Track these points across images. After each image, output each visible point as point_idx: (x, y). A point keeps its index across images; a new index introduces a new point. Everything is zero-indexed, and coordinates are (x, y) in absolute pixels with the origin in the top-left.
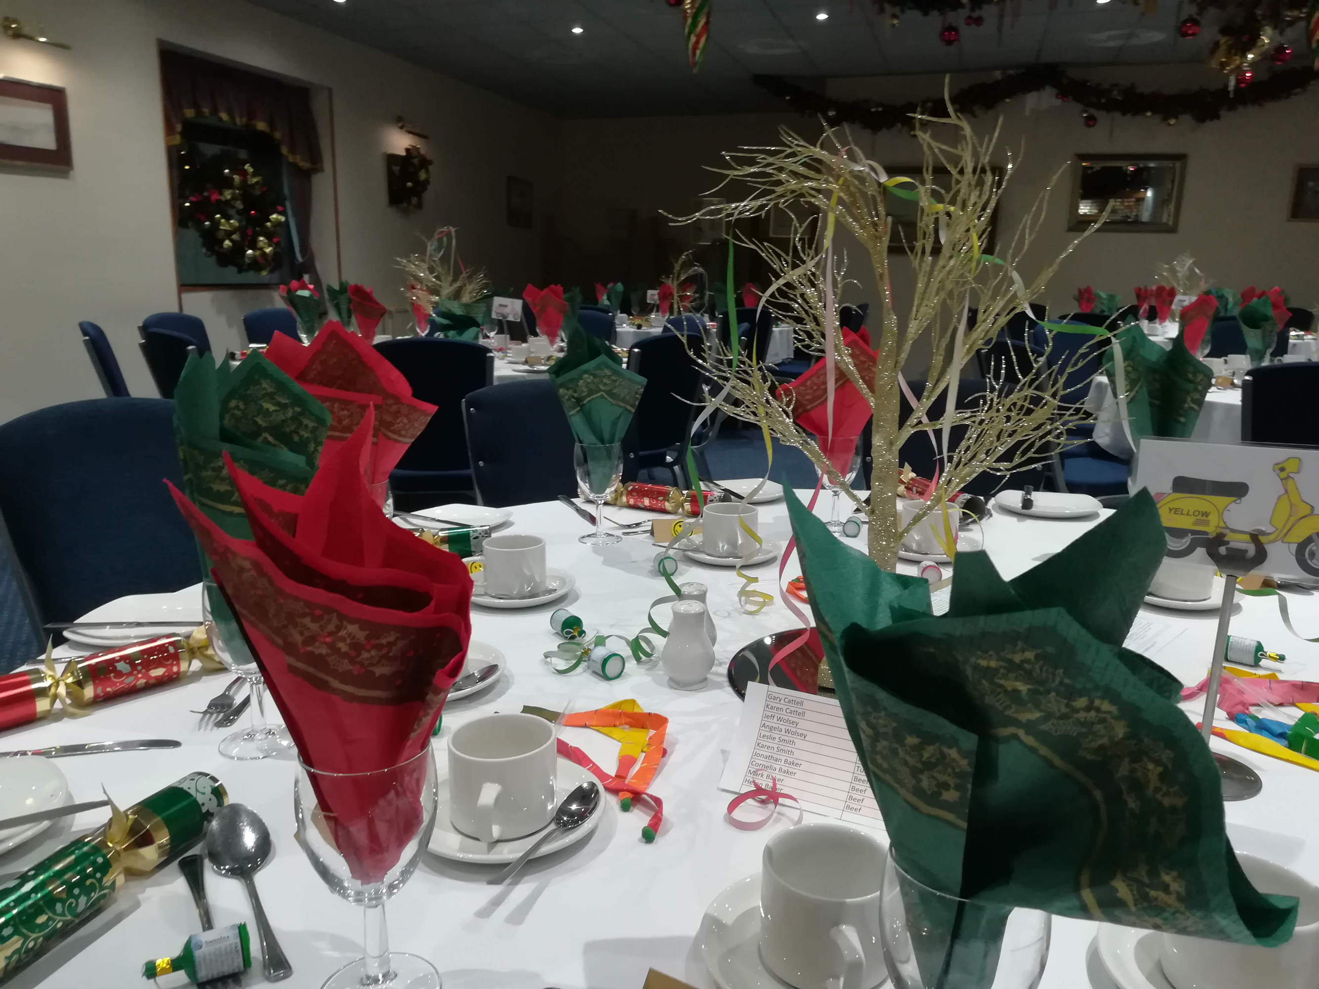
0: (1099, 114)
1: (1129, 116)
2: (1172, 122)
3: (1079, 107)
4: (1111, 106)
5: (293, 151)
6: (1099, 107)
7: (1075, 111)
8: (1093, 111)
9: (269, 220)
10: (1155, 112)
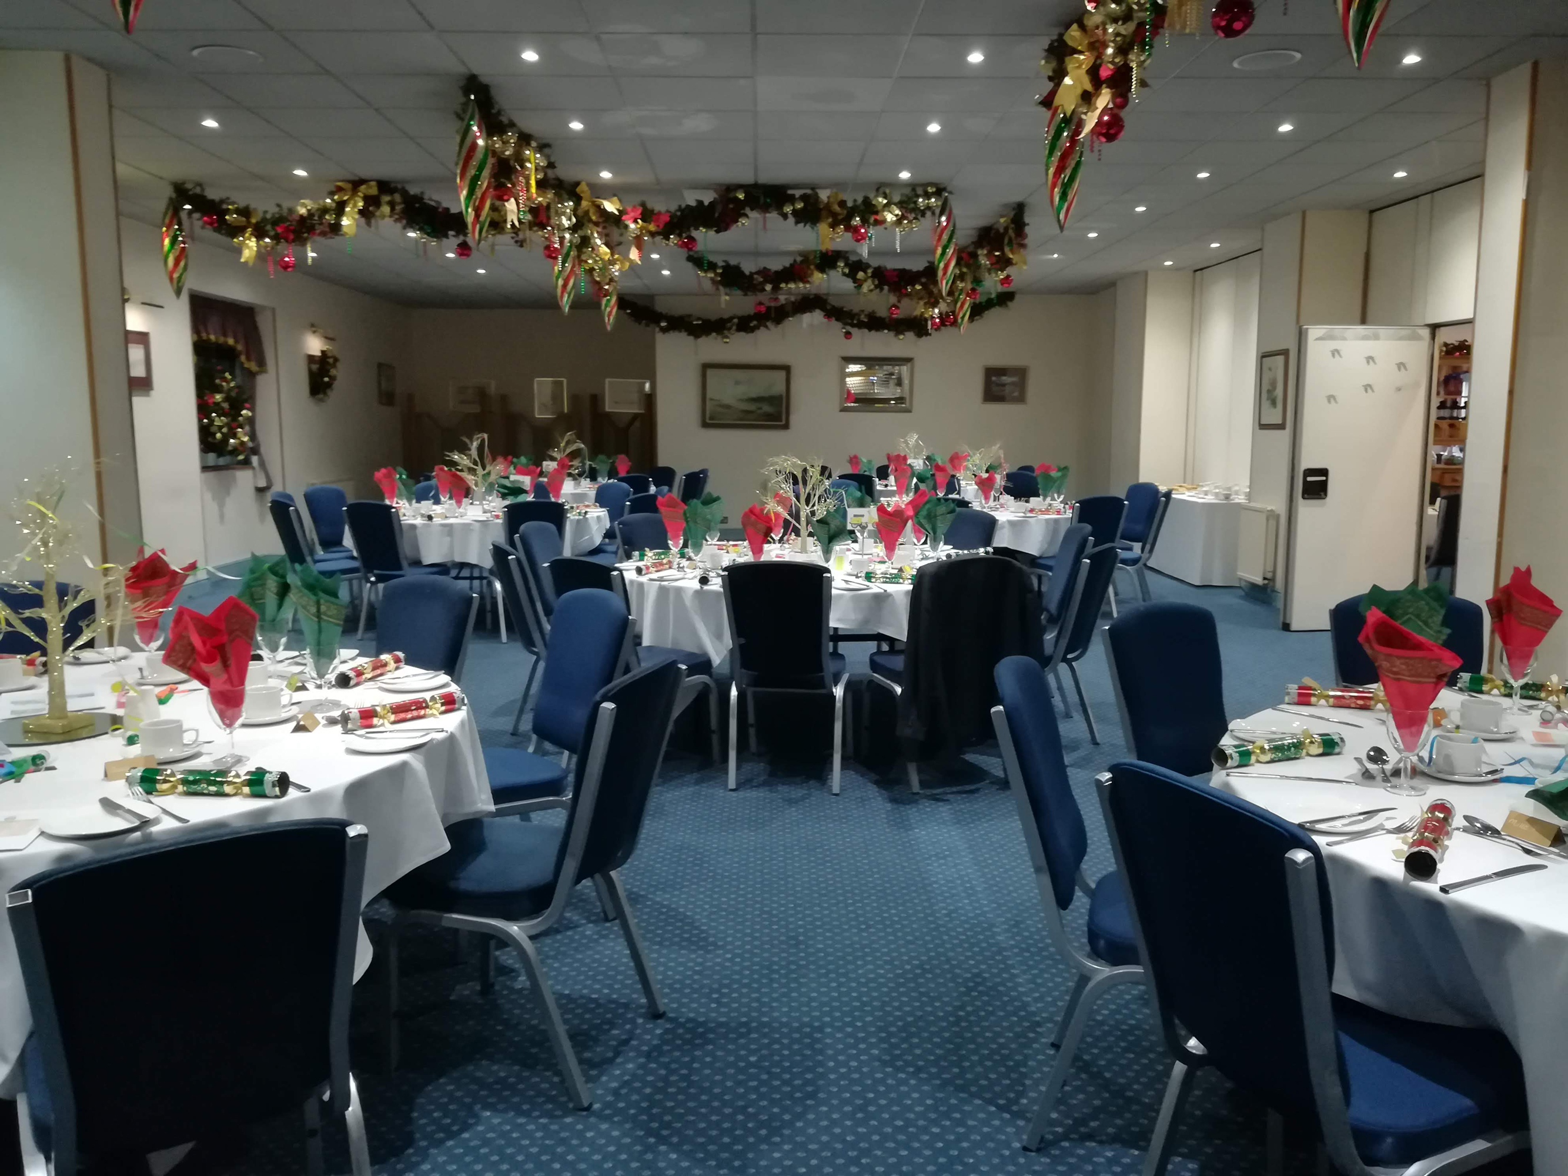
0: (854, 331)
1: (873, 332)
2: (901, 337)
3: (839, 325)
4: (860, 325)
5: (248, 359)
6: (853, 325)
7: (837, 328)
8: (849, 328)
9: (241, 415)
10: (889, 330)
